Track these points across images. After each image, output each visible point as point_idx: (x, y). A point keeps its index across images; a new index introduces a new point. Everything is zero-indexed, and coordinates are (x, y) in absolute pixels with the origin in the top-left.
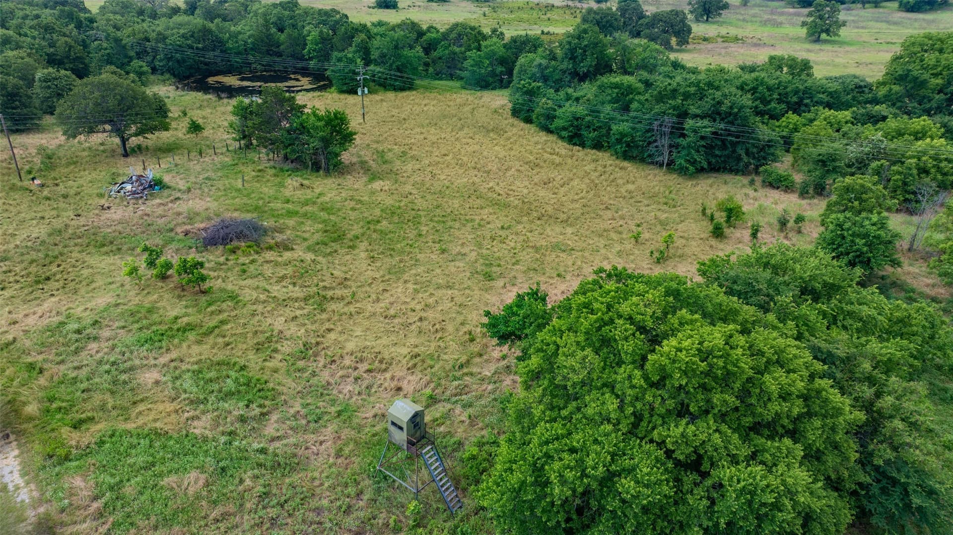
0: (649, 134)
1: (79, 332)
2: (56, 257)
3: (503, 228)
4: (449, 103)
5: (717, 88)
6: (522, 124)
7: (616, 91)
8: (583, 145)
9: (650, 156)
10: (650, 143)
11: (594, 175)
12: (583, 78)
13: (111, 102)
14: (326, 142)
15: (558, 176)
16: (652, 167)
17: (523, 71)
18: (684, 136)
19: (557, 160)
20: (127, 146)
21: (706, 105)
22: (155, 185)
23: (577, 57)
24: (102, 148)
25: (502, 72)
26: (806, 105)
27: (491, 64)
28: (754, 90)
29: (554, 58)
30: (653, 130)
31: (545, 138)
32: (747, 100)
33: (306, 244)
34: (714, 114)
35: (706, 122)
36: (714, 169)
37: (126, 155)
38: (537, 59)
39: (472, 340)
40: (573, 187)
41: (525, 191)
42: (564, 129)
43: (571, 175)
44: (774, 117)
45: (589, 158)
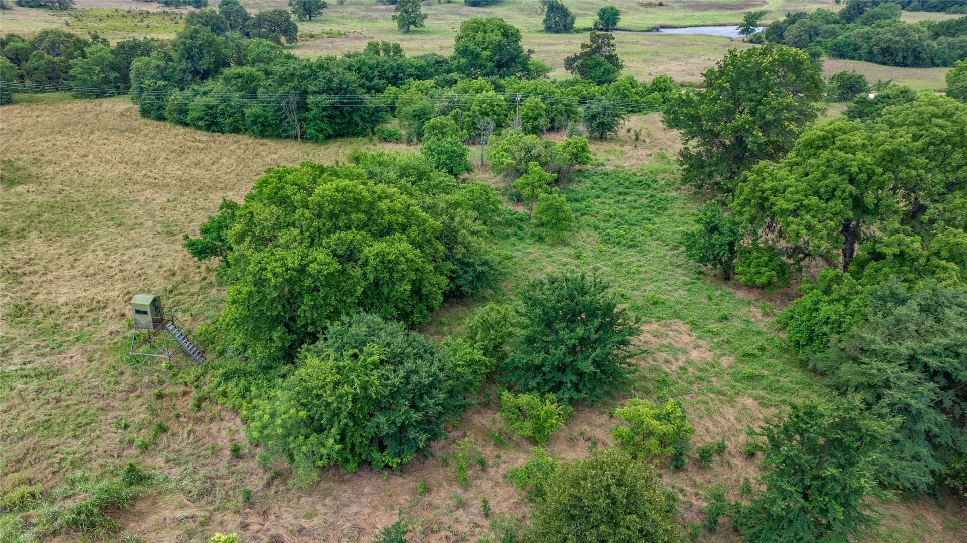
0: (280, 113)
3: (169, 201)
4: (67, 113)
5: (327, 70)
6: (155, 123)
7: (240, 80)
8: (222, 132)
9: (284, 131)
10: (281, 121)
11: (239, 152)
12: (205, 75)
15: (207, 159)
16: (288, 140)
17: (140, 75)
18: (308, 110)
19: (201, 146)
21: (321, 83)
23: (194, 56)
25: (116, 78)
26: (402, 79)
27: (102, 70)
28: (359, 70)
29: (170, 60)
30: (282, 108)
31: (182, 131)
32: (352, 76)
34: (328, 90)
35: (324, 96)
36: (339, 135)
38: (153, 61)
39: (174, 275)
40: (223, 164)
41: (179, 172)
42: (200, 119)
43: (218, 155)
44: (379, 90)
45: (231, 140)
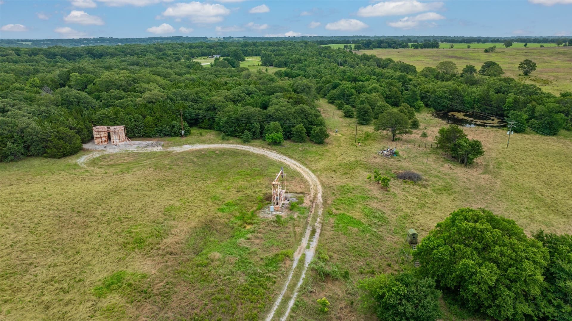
1: (348, 189)
2: (353, 168)
13: (393, 120)
14: (468, 152)
20: (395, 138)
22: (395, 154)
24: (386, 136)
33: (433, 188)
37: (393, 141)
